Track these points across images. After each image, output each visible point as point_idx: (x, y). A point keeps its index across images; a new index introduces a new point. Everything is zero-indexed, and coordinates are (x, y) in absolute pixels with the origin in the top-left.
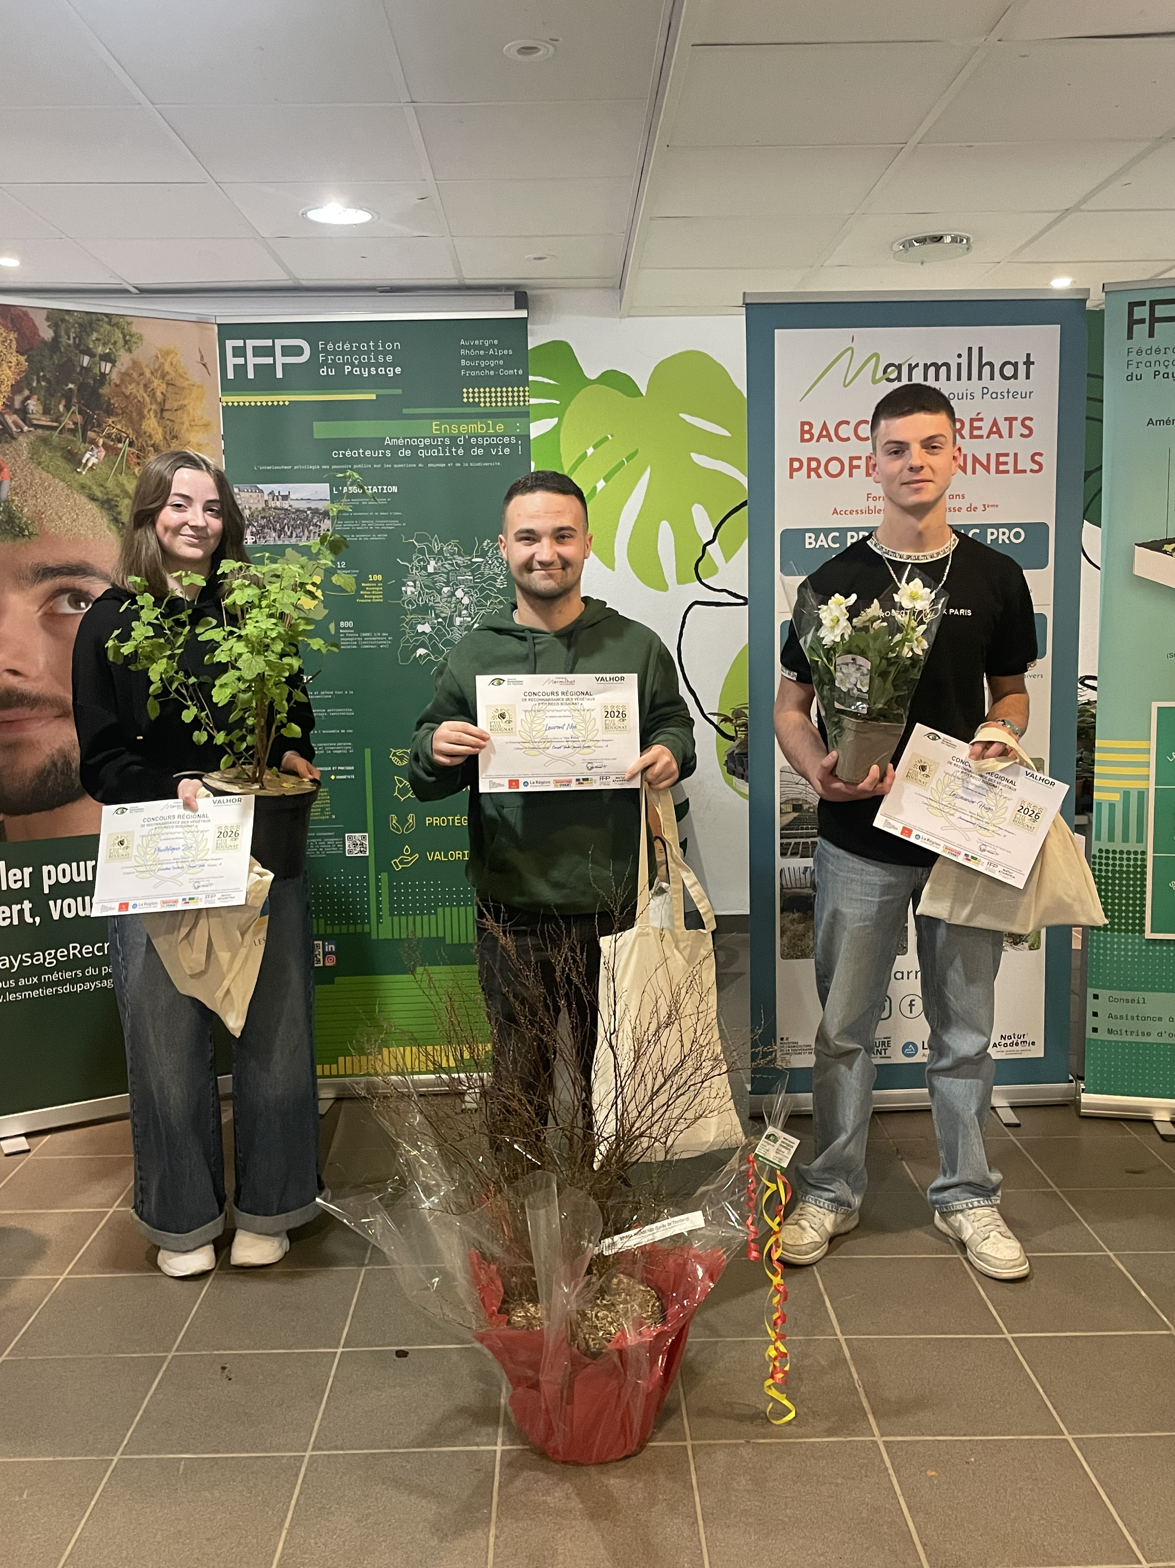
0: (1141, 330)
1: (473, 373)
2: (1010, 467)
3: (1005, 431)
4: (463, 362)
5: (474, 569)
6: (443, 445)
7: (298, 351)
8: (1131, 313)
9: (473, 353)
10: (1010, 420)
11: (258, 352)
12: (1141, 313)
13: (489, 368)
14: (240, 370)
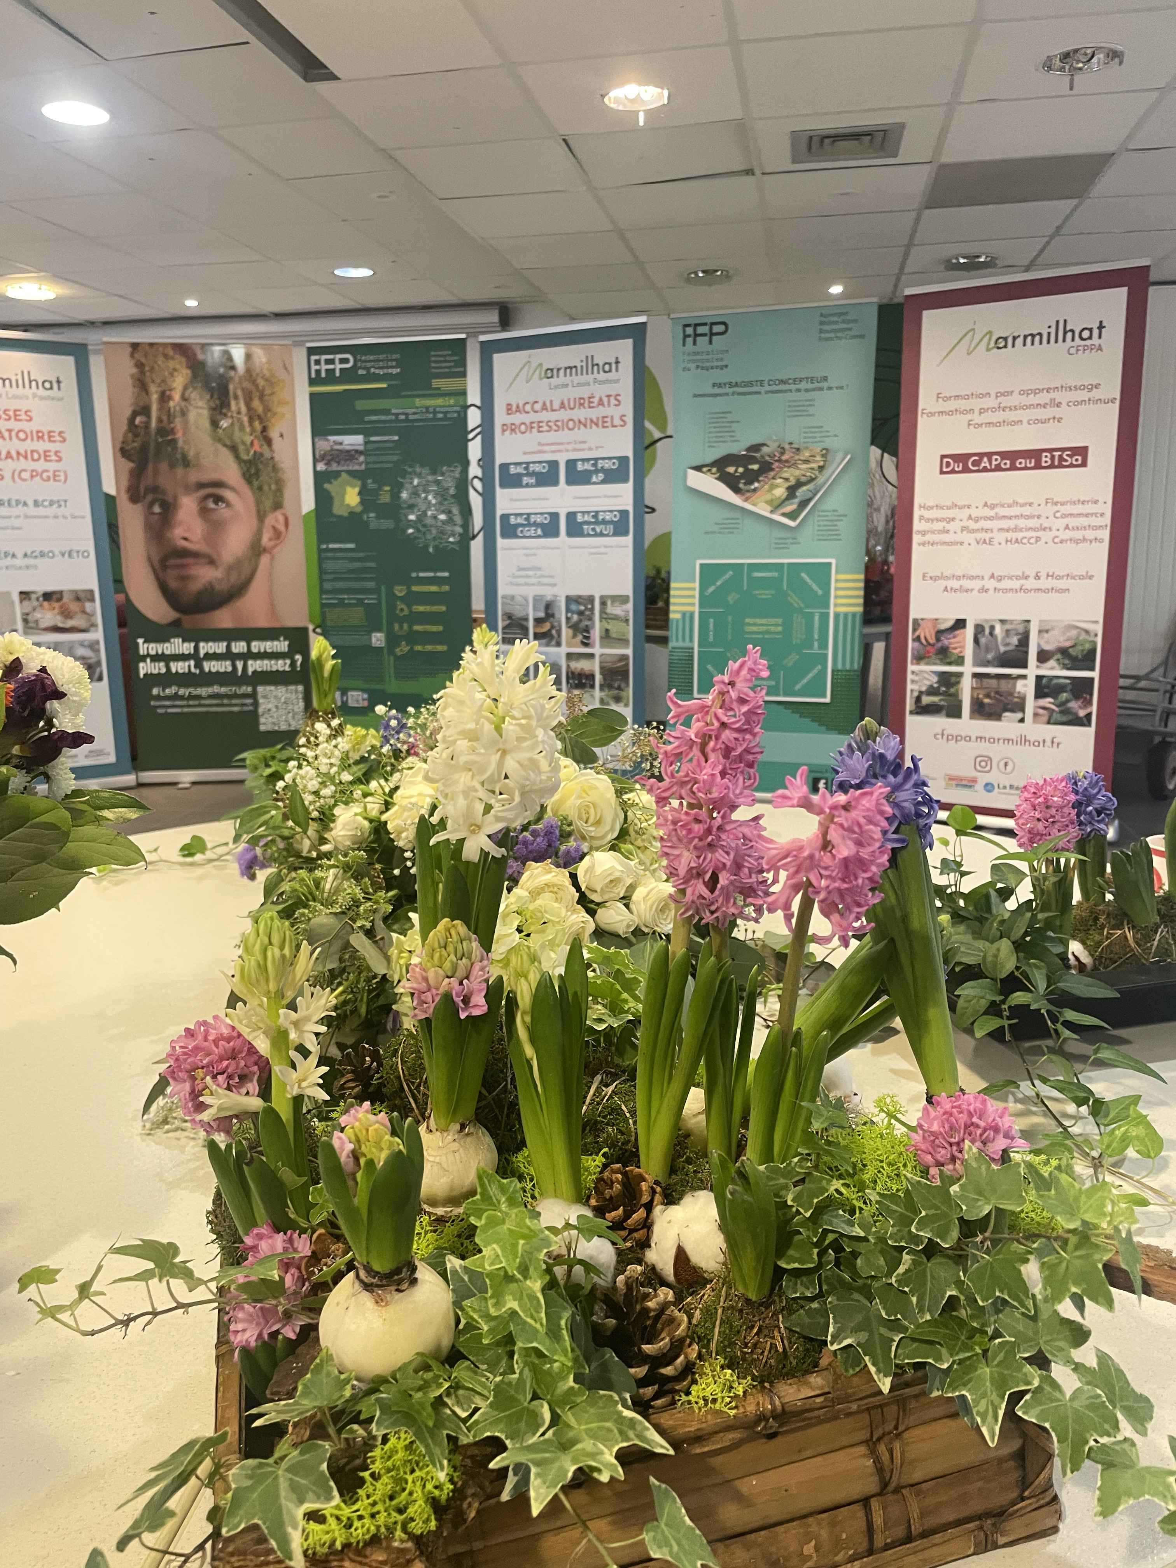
0: (690, 340)
2: (609, 424)
3: (606, 403)
5: (438, 483)
7: (346, 361)
8: (684, 331)
10: (609, 396)
11: (328, 362)
12: (689, 331)
14: (318, 372)
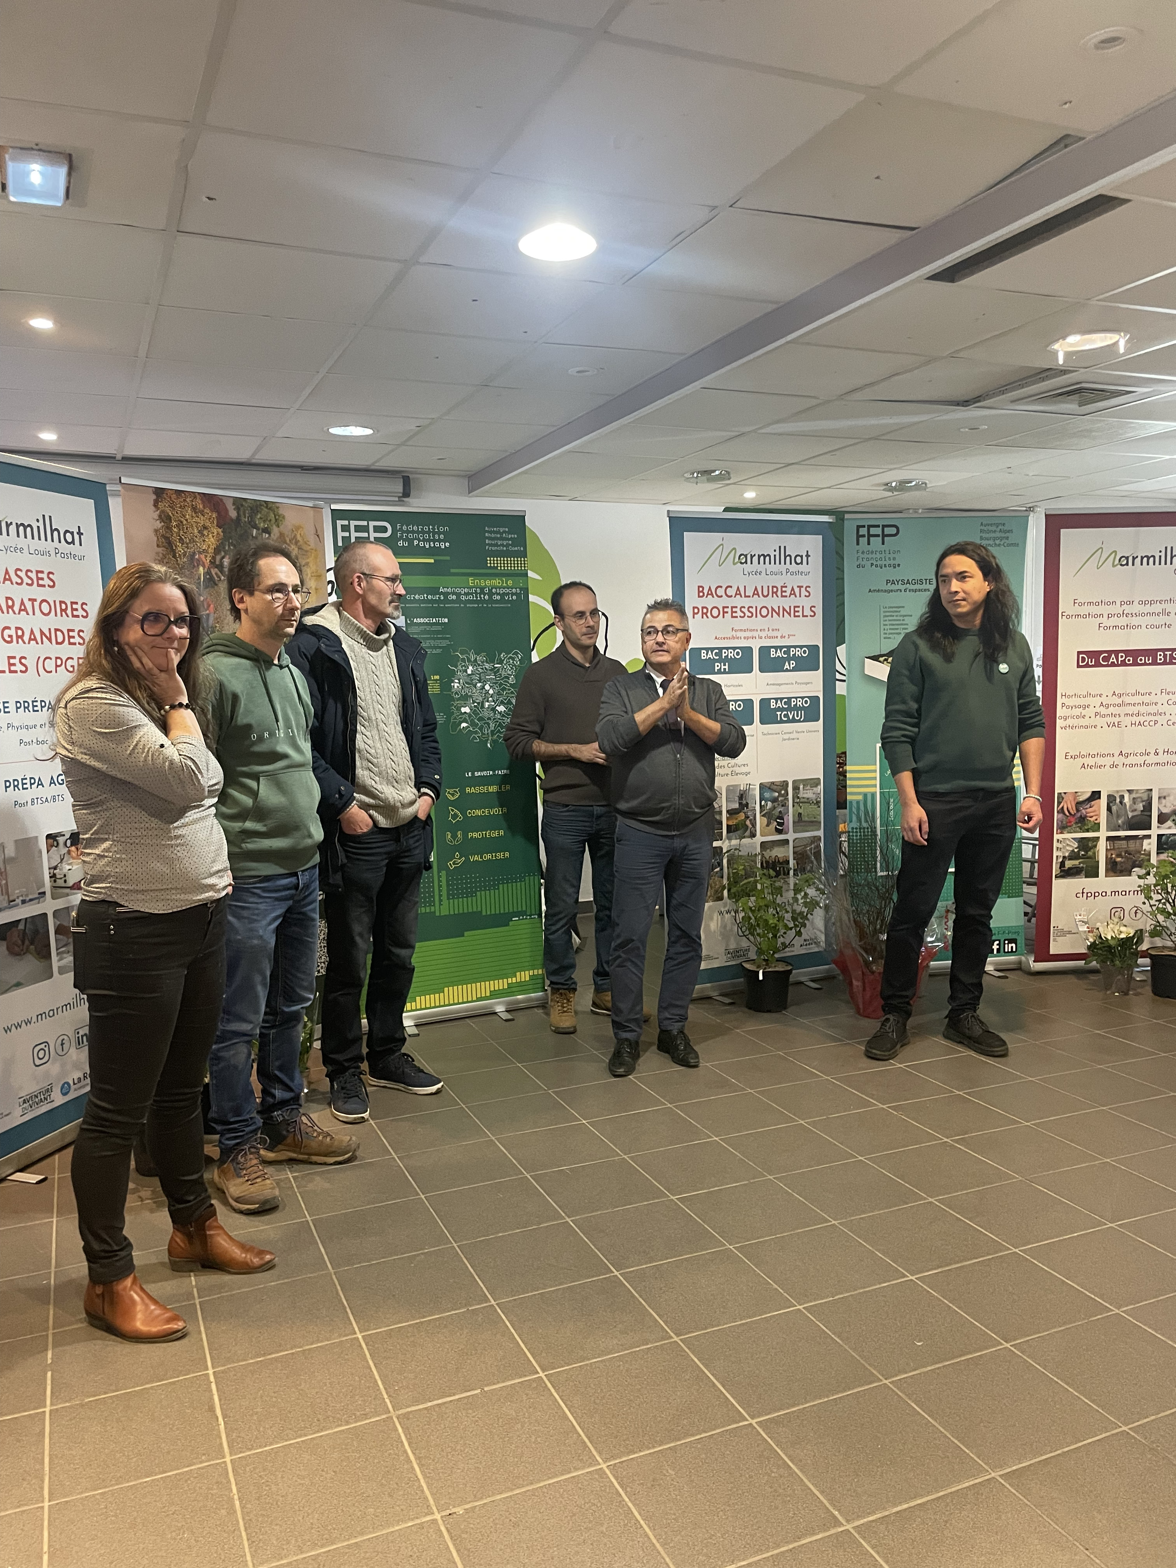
1: (493, 548)
4: (487, 542)
6: (476, 592)
8: (858, 531)
9: (493, 535)
13: (503, 545)
14: (346, 540)
